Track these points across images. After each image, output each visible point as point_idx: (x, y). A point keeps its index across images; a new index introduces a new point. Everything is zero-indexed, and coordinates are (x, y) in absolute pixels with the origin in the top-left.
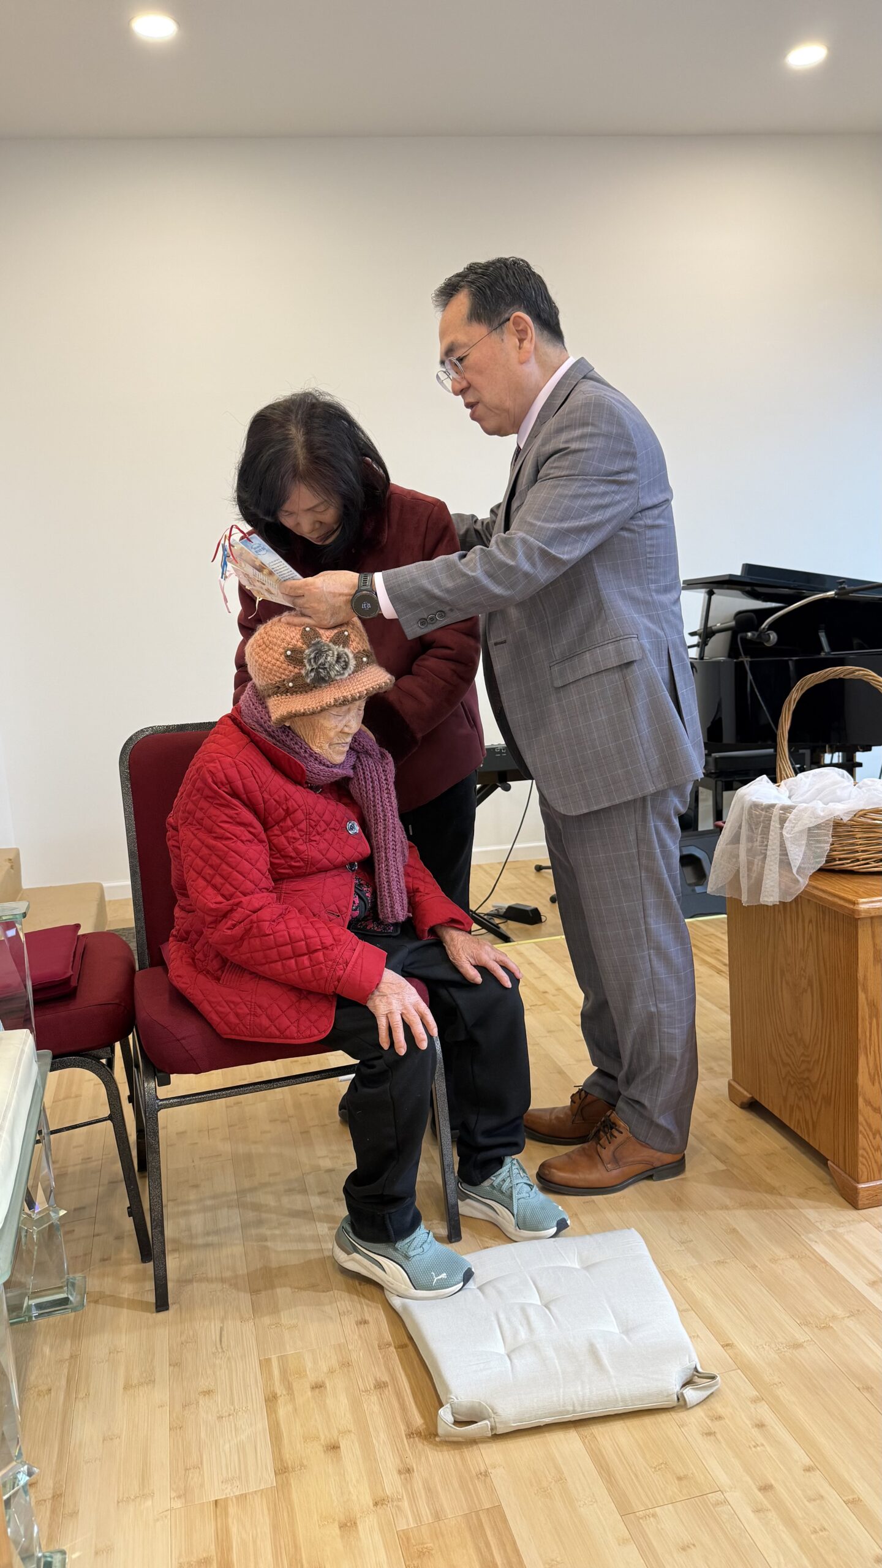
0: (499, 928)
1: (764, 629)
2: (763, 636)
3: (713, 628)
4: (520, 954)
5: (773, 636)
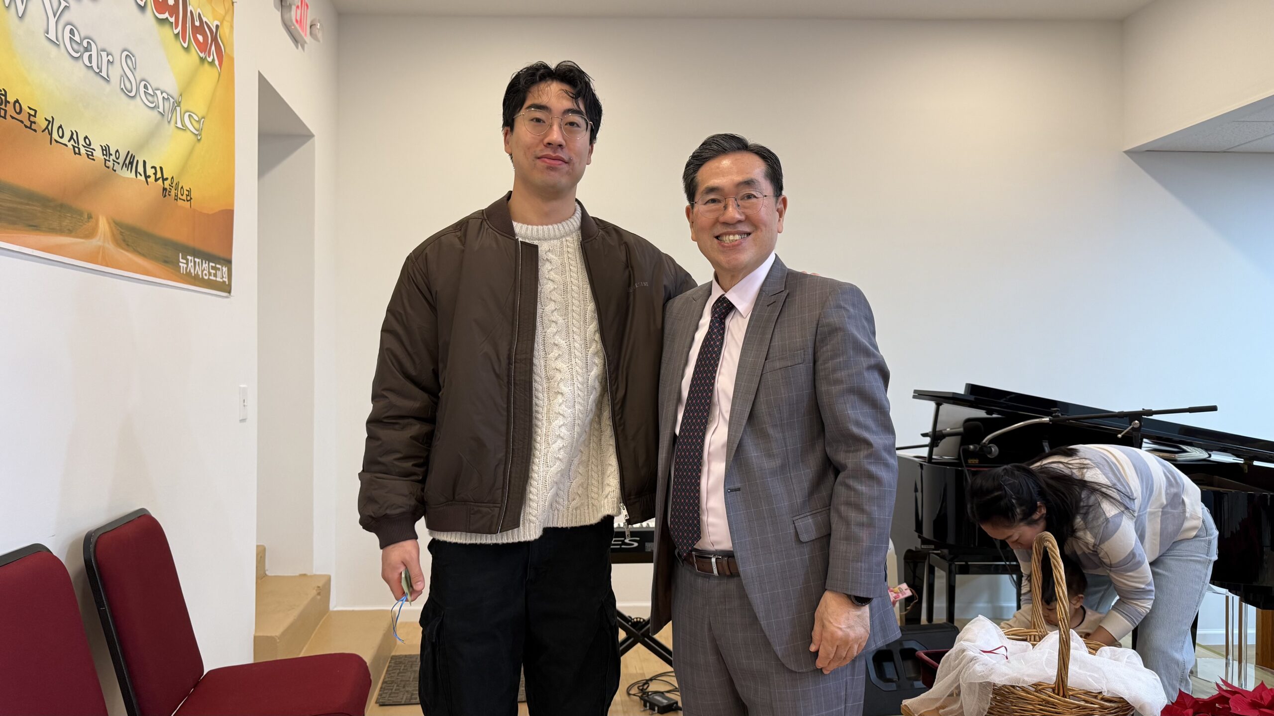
1: (984, 443)
2: (985, 449)
3: (943, 431)
5: (995, 449)
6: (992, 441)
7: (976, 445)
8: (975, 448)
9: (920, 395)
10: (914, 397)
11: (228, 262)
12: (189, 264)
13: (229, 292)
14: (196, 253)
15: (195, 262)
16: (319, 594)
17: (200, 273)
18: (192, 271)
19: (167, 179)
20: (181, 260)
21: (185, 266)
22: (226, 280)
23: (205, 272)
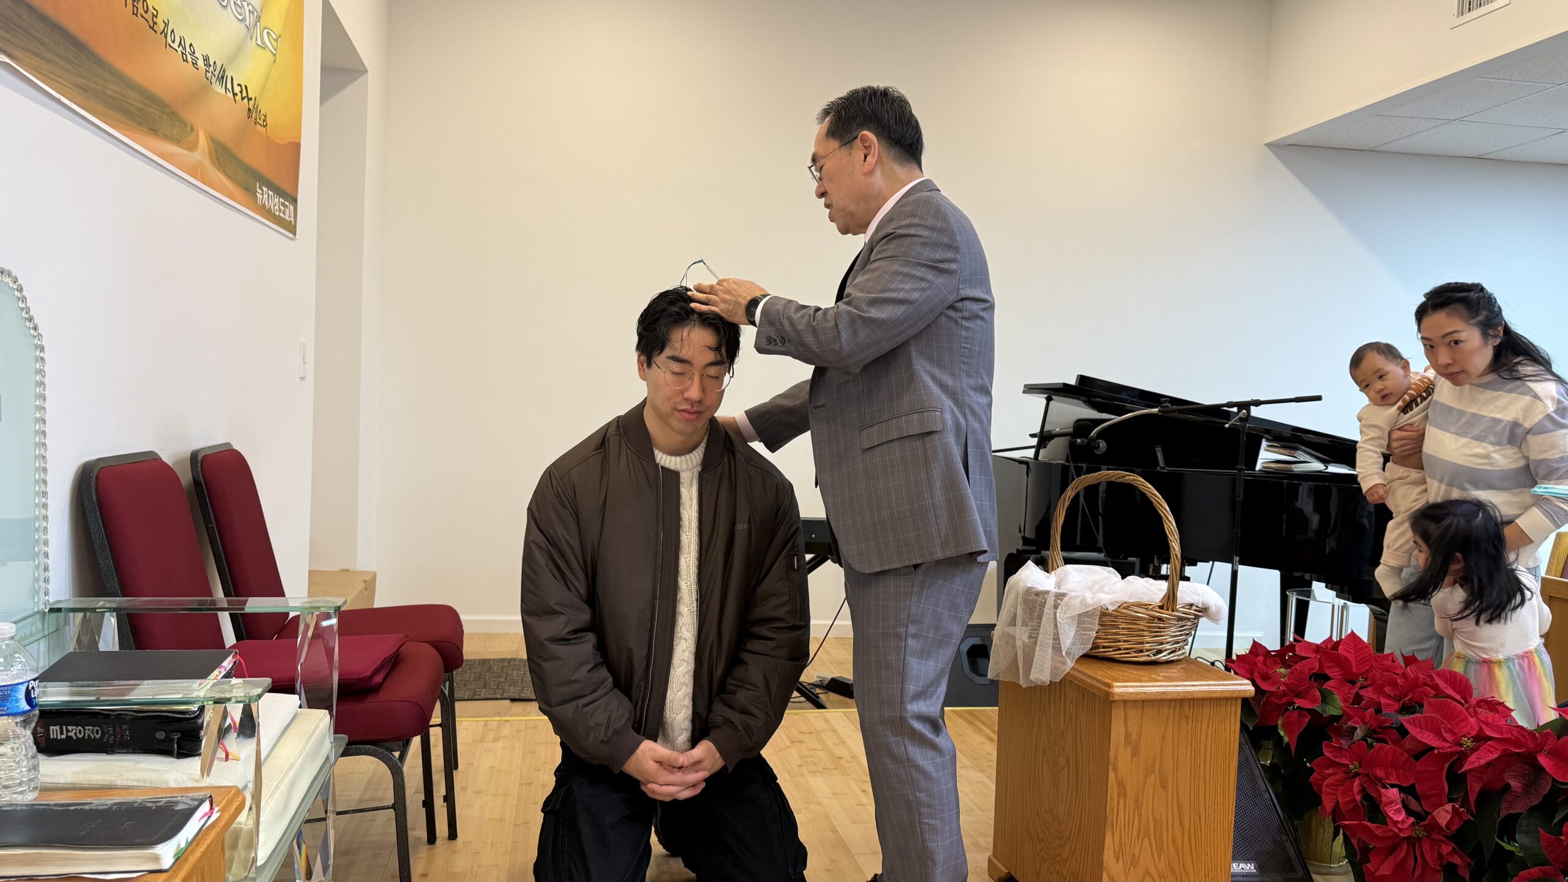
0: (818, 697)
1: (1092, 437)
2: (1092, 443)
3: (1053, 432)
4: (827, 721)
5: (1103, 444)
6: (1100, 435)
7: (1084, 439)
8: (1083, 442)
9: (1030, 389)
10: (1024, 392)
11: (294, 201)
12: (265, 196)
13: (295, 234)
14: (271, 186)
15: (268, 194)
16: (366, 588)
17: (272, 207)
18: (266, 204)
19: (251, 99)
20: (258, 190)
21: (261, 197)
22: (292, 220)
23: (276, 207)
